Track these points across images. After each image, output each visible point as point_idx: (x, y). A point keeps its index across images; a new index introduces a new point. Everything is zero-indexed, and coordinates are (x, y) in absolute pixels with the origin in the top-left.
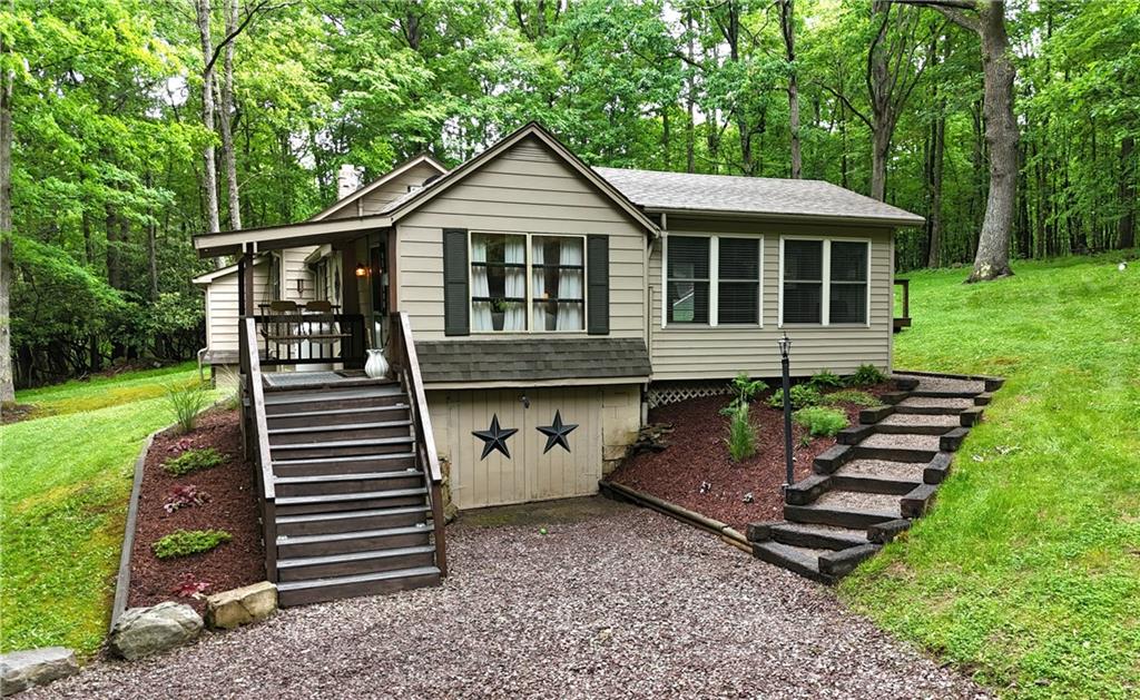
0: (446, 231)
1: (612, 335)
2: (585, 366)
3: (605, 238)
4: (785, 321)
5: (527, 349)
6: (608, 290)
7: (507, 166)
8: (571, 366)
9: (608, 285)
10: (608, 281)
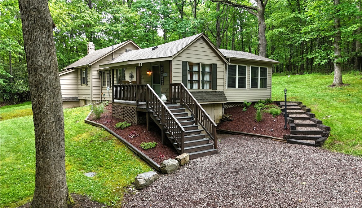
0: (183, 62)
1: (217, 90)
2: (213, 98)
3: (216, 65)
4: (251, 87)
5: (200, 94)
6: (216, 78)
7: (196, 45)
8: (210, 98)
9: (216, 77)
10: (216, 76)
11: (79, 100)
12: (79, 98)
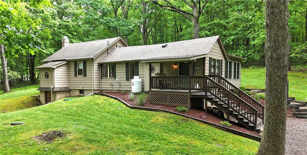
0: (210, 58)
3: (222, 60)
4: (233, 78)
9: (222, 70)
11: (70, 89)
12: (70, 88)
